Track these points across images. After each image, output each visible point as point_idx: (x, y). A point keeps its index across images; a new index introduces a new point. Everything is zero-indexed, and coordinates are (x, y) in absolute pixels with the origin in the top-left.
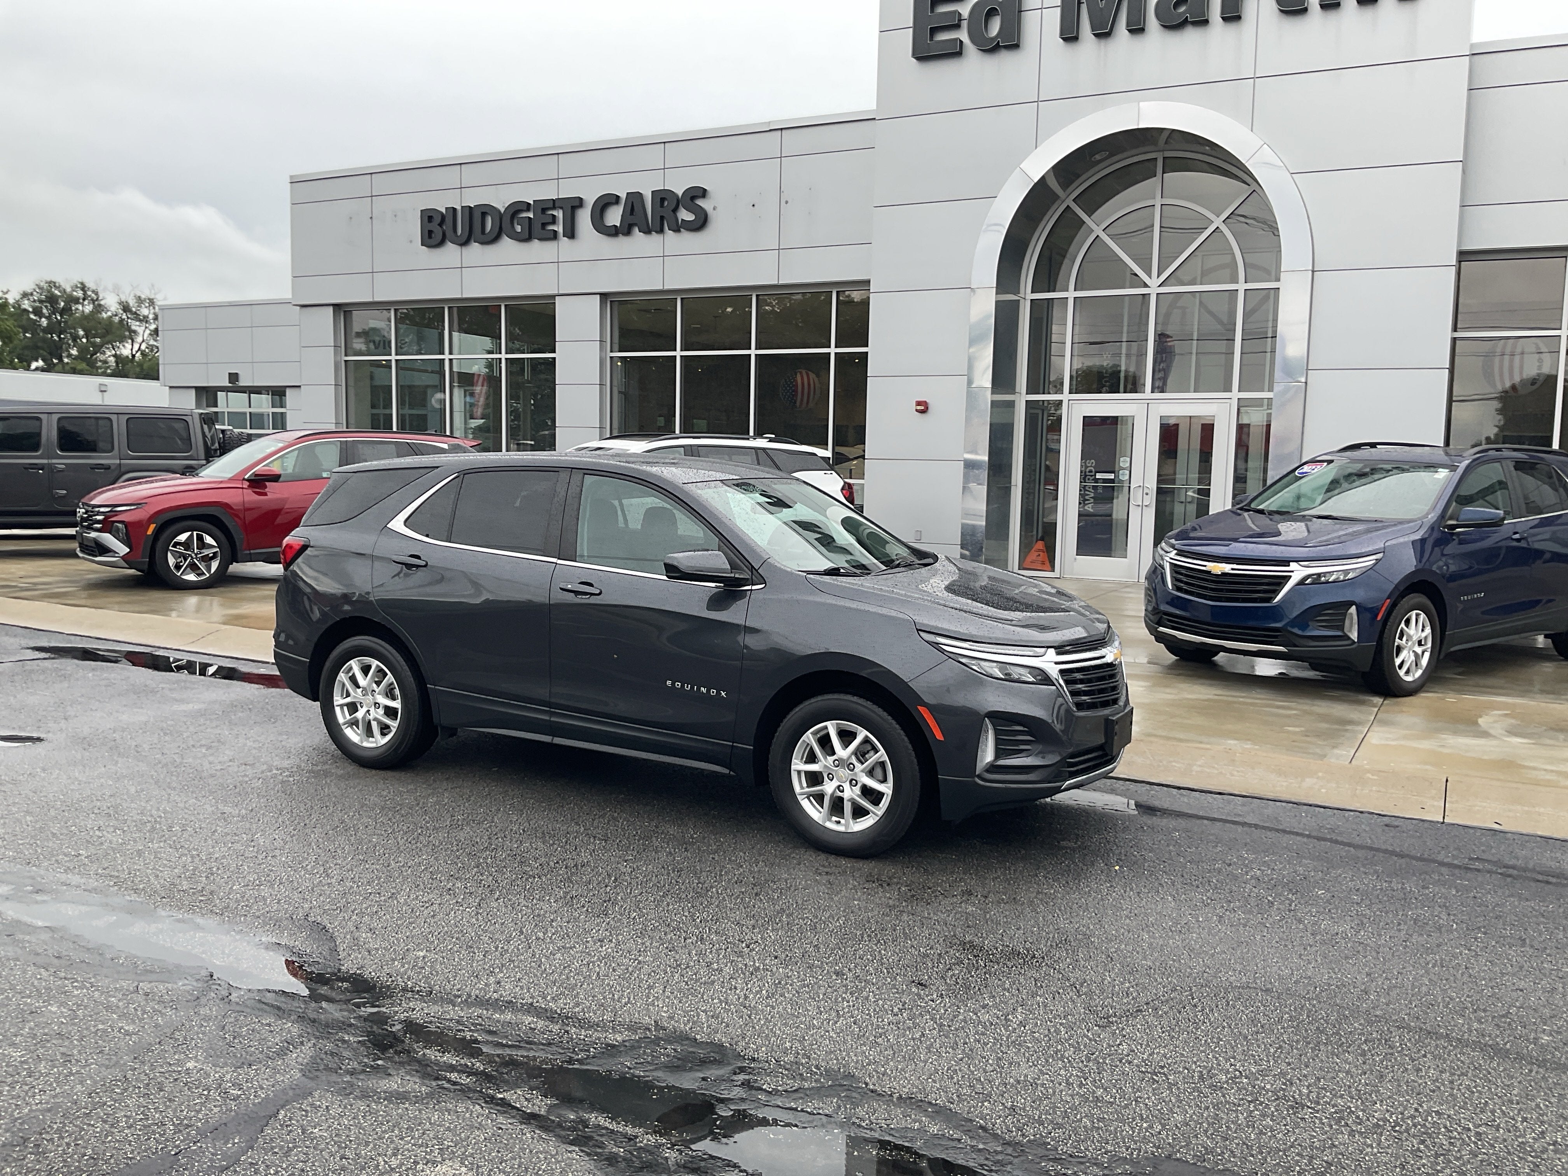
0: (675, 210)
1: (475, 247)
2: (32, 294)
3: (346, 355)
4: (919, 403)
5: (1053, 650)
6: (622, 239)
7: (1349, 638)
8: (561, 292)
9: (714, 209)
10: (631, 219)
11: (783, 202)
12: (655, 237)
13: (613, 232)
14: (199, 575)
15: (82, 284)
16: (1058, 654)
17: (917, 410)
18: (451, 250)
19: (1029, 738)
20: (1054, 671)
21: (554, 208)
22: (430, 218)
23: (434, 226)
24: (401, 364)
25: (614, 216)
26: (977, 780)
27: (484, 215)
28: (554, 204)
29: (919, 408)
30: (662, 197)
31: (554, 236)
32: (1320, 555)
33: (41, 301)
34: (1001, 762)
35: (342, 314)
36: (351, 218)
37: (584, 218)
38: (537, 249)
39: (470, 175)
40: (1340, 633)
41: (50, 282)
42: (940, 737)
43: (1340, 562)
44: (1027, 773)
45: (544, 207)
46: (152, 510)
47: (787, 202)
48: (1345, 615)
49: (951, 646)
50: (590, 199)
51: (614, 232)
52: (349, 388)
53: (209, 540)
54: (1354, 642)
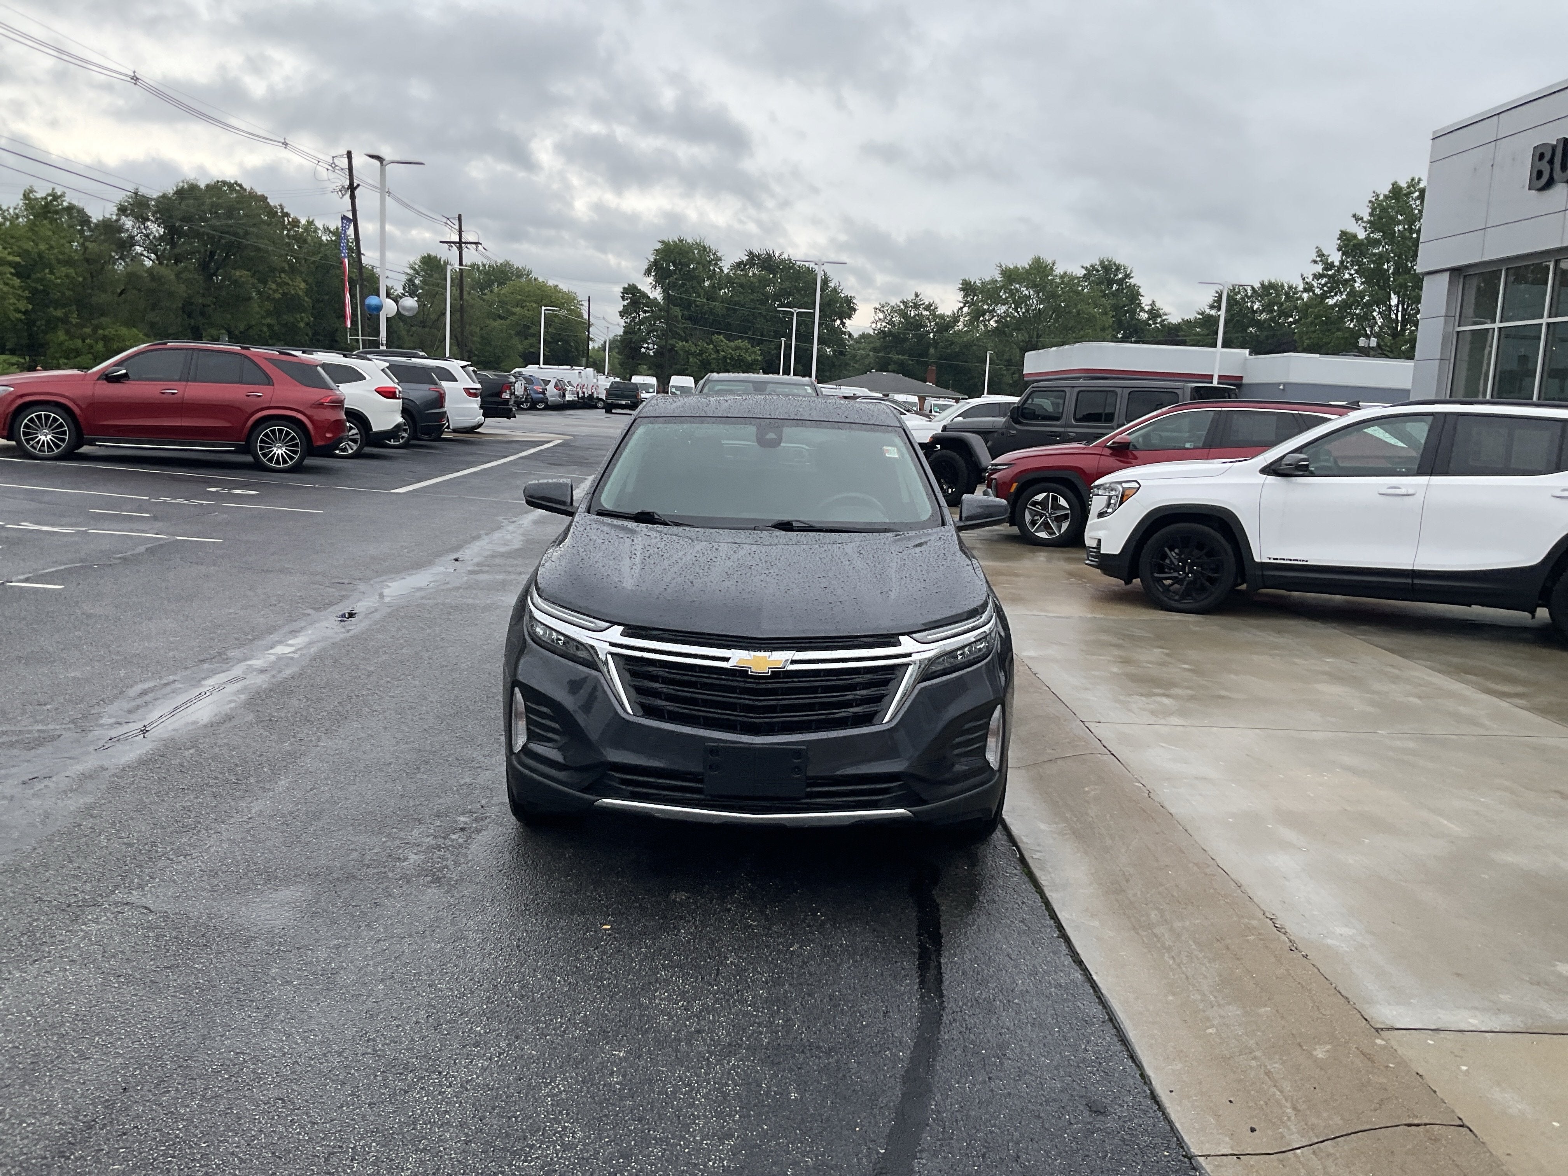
14: (1050, 534)
22: (1542, 156)
46: (1016, 470)
53: (1062, 502)
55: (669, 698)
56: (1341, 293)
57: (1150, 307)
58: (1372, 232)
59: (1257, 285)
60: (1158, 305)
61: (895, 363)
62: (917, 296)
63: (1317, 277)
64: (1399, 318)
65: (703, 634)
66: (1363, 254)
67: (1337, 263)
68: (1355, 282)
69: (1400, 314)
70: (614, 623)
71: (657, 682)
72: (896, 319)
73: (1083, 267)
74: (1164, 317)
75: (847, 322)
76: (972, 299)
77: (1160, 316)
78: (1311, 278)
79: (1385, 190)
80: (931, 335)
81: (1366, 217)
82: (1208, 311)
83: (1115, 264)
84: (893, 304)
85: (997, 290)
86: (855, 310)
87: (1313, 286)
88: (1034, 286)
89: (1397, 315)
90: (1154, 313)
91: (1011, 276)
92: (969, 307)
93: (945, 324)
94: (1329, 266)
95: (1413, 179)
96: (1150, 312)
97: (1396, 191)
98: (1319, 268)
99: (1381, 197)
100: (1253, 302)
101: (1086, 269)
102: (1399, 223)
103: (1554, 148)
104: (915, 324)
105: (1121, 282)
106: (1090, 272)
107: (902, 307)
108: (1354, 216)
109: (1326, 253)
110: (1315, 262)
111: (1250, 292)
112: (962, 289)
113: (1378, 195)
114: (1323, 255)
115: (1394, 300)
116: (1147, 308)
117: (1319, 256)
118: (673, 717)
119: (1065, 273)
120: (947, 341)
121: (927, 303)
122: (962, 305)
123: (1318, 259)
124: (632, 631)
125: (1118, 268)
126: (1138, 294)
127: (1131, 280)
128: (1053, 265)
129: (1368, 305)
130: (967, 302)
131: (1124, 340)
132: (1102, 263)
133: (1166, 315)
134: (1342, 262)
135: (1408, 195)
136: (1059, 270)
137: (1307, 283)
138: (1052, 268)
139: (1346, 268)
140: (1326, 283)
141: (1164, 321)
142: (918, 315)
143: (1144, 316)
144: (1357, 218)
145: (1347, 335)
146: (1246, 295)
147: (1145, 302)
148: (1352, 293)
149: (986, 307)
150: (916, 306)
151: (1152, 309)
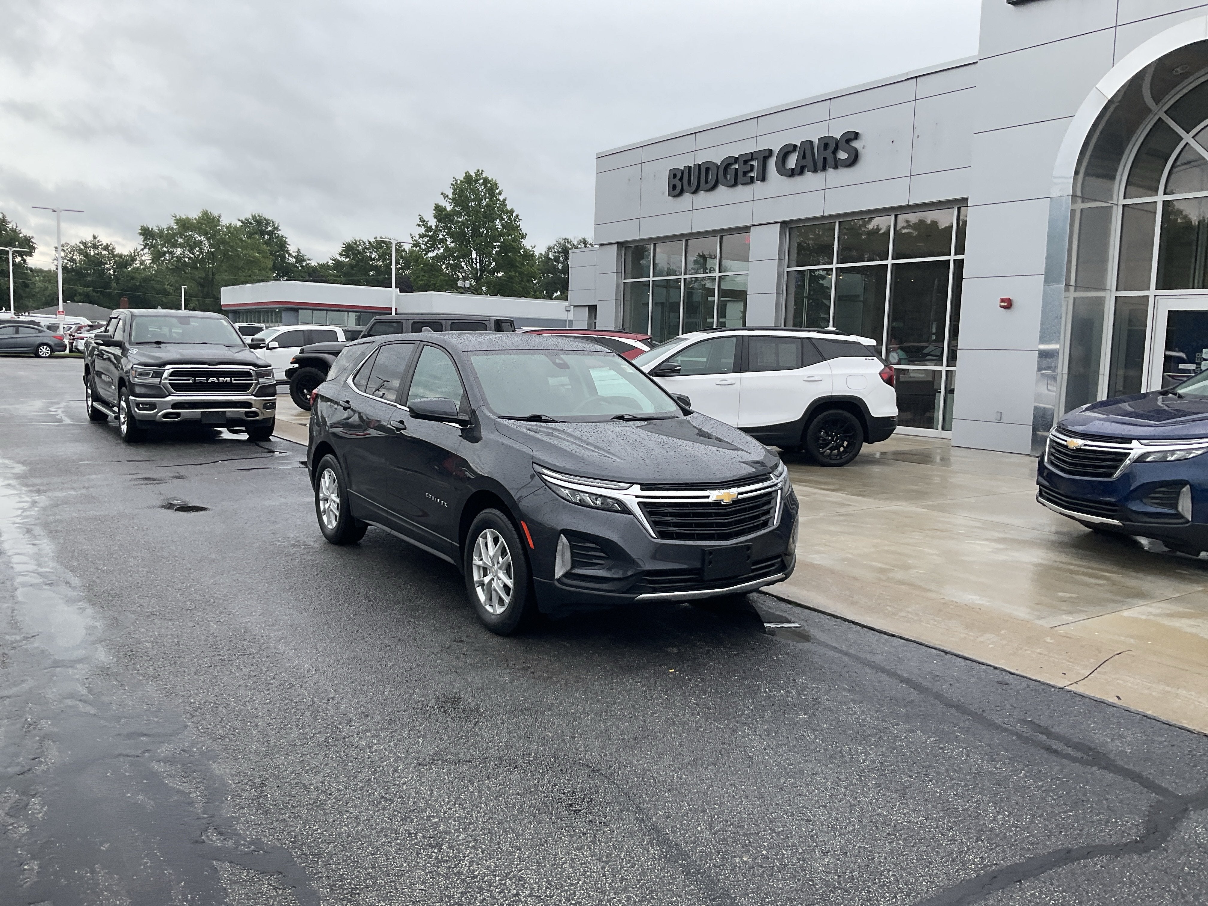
0: (835, 152)
1: (702, 194)
2: (554, 248)
3: (625, 279)
4: (1002, 300)
5: (639, 486)
6: (798, 179)
7: (1182, 517)
8: (754, 223)
9: (863, 148)
10: (803, 163)
11: (915, 136)
12: (820, 175)
13: (792, 173)
15: (584, 239)
16: (642, 489)
17: (1001, 306)
18: (687, 196)
19: (602, 554)
20: (632, 503)
21: (752, 159)
22: (675, 176)
23: (677, 182)
24: (656, 283)
25: (792, 162)
26: (556, 583)
27: (707, 169)
28: (752, 156)
29: (1003, 304)
30: (826, 143)
31: (752, 181)
32: (1162, 434)
33: (558, 252)
34: (574, 571)
35: (624, 249)
36: (629, 180)
37: (772, 163)
38: (742, 192)
39: (702, 140)
40: (1173, 511)
41: (566, 239)
42: (532, 546)
43: (1179, 442)
44: (602, 583)
45: (746, 159)
47: (918, 136)
48: (1179, 493)
49: (552, 478)
50: (776, 149)
51: (790, 173)
52: (626, 302)
54: (1188, 521)
55: (676, 525)
56: (439, 249)
57: (296, 254)
58: (455, 206)
59: (372, 240)
60: (303, 252)
61: (80, 294)
62: (95, 238)
63: (422, 236)
64: (478, 267)
65: (688, 484)
66: (452, 222)
67: (434, 227)
68: (446, 240)
69: (478, 264)
70: (634, 484)
71: (667, 516)
72: (77, 257)
73: (239, 220)
74: (308, 262)
75: (28, 259)
76: (152, 243)
77: (304, 261)
78: (417, 237)
79: (461, 177)
80: (111, 272)
81: (451, 196)
82: (339, 258)
83: (265, 219)
84: (73, 244)
85: (174, 235)
86: (34, 248)
87: (419, 243)
88: (206, 234)
89: (476, 265)
90: (300, 258)
91: (184, 225)
92: (149, 249)
93: (123, 262)
94: (429, 229)
95: (478, 171)
96: (296, 257)
97: (468, 177)
98: (422, 230)
99: (459, 182)
100: (371, 253)
101: (242, 221)
102: (472, 201)
103: (682, 173)
104: (96, 263)
105: (271, 233)
106: (246, 223)
107: (82, 247)
108: (442, 194)
109: (426, 220)
110: (419, 225)
111: (368, 245)
112: (141, 234)
113: (456, 180)
114: (424, 221)
115: (474, 255)
116: (294, 254)
117: (421, 221)
118: (680, 537)
119: (230, 225)
120: (128, 276)
121: (105, 244)
122: (143, 247)
123: (421, 223)
124: (645, 486)
125: (268, 222)
126: (285, 242)
127: (279, 232)
128: (219, 217)
129: (457, 258)
130: (147, 245)
131: (277, 279)
132: (254, 217)
133: (309, 260)
134: (437, 226)
135: (476, 181)
136: (225, 221)
137: (415, 240)
138: (219, 220)
139: (441, 231)
140: (428, 241)
141: (308, 264)
142: (98, 254)
143: (293, 260)
144: (445, 196)
145: (446, 278)
146: (366, 247)
147: (292, 249)
148: (447, 249)
149: (165, 249)
150: (95, 247)
151: (298, 255)
